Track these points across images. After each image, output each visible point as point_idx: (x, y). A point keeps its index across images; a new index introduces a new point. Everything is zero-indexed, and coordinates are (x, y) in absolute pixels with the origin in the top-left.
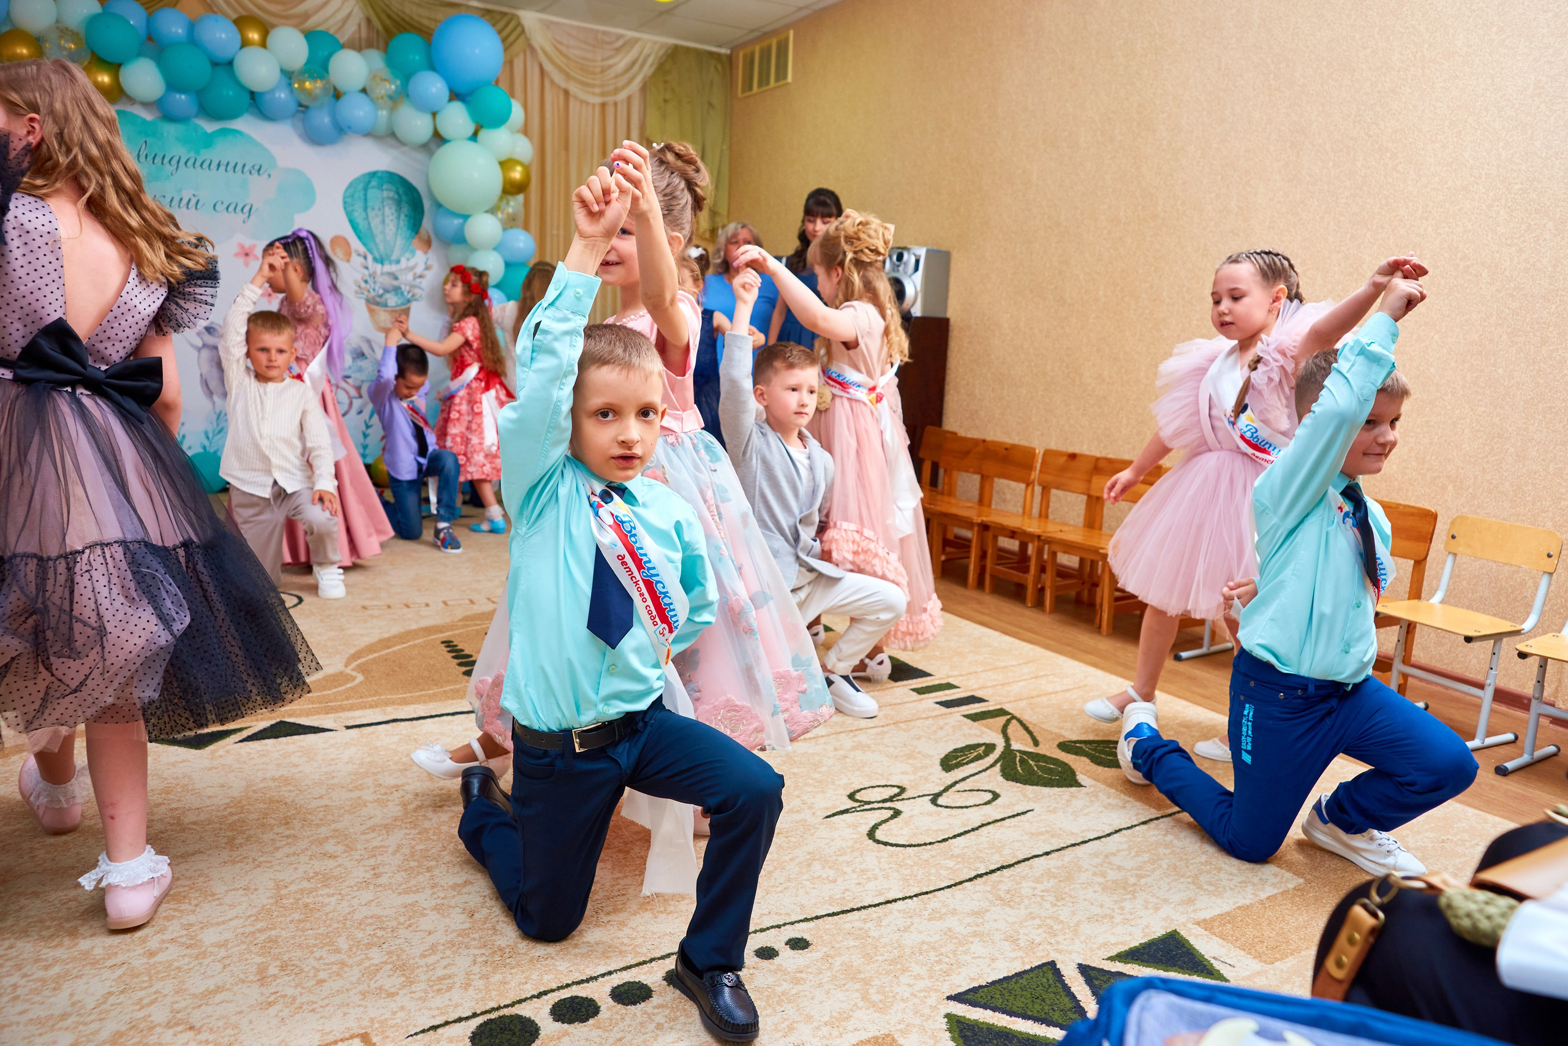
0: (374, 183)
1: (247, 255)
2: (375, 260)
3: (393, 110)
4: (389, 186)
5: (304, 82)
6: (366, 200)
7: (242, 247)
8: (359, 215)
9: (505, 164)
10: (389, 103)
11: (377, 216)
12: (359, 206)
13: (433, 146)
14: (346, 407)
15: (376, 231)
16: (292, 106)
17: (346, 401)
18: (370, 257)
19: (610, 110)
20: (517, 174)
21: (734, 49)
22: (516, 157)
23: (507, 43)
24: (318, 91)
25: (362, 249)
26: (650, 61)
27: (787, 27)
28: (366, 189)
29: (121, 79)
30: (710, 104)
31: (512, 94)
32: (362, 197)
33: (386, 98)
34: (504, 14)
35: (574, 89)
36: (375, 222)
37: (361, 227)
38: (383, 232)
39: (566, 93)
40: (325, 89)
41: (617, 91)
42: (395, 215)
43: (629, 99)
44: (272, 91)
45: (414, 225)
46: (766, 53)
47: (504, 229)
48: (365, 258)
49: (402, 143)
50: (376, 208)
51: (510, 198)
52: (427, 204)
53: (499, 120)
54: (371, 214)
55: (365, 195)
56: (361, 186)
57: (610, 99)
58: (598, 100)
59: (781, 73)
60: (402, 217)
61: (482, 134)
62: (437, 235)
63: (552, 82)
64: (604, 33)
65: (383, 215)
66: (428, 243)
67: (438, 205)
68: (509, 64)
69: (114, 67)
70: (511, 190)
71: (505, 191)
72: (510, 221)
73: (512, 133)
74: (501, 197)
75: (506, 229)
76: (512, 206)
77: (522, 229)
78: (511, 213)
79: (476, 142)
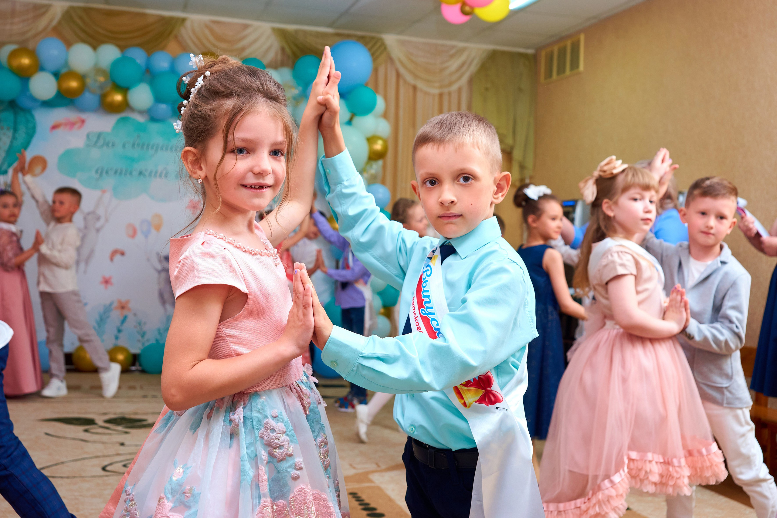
1: (194, 207)
3: (296, 106)
7: (192, 202)
9: (371, 140)
10: (295, 102)
19: (446, 98)
20: (378, 146)
21: (538, 50)
22: (378, 134)
23: (375, 57)
26: (475, 62)
27: (579, 32)
29: (128, 97)
30: (520, 90)
31: (376, 91)
34: (372, 38)
35: (420, 85)
39: (415, 88)
41: (450, 84)
43: (460, 90)
46: (562, 52)
51: (373, 162)
53: (367, 110)
57: (446, 90)
58: (436, 91)
59: (575, 64)
63: (405, 81)
64: (443, 45)
68: (376, 70)
69: (125, 90)
70: (374, 157)
71: (370, 159)
72: (373, 179)
73: (376, 118)
74: (367, 162)
75: (370, 185)
76: (374, 169)
77: (381, 183)
78: (374, 173)
79: (351, 125)
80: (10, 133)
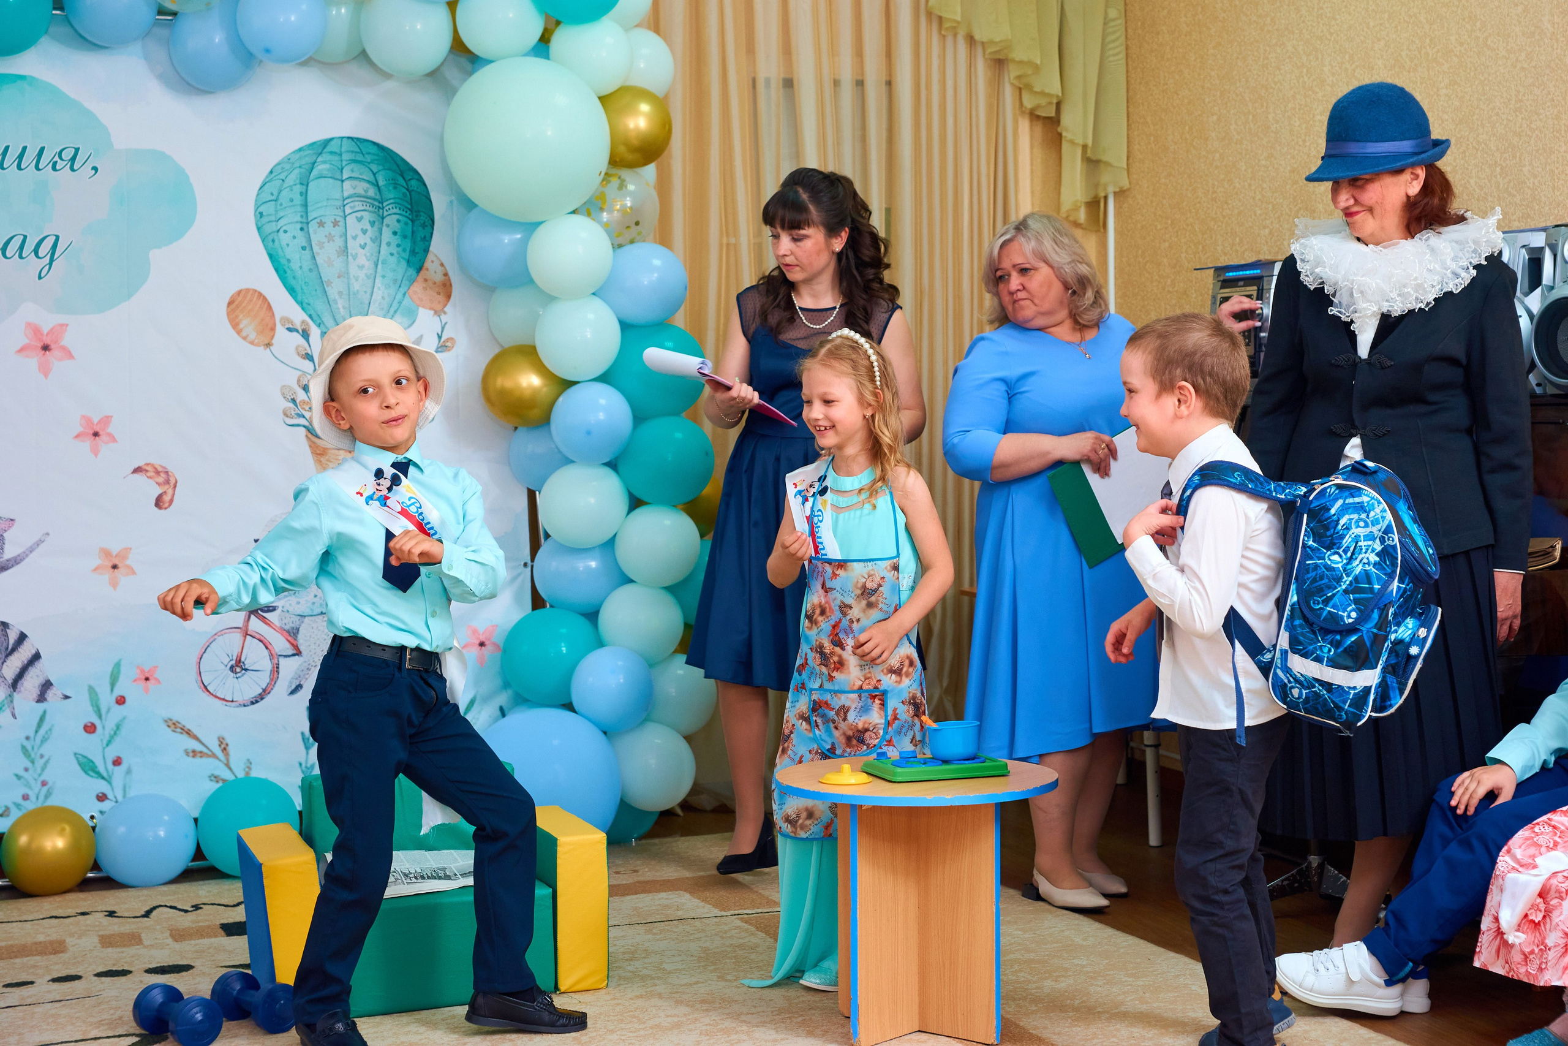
0: (320, 168)
1: (46, 348)
3: (361, 2)
4: (358, 171)
6: (305, 205)
7: (36, 330)
8: (290, 243)
9: (614, 101)
11: (330, 238)
12: (291, 217)
13: (451, 74)
14: (264, 680)
15: (327, 273)
16: (147, 14)
17: (267, 665)
20: (640, 121)
22: (636, 81)
25: (298, 316)
28: (305, 183)
32: (298, 199)
36: (327, 253)
37: (295, 265)
38: (343, 275)
42: (371, 232)
45: (413, 252)
47: (617, 246)
48: (305, 334)
49: (387, 76)
50: (328, 221)
51: (625, 174)
52: (440, 202)
53: (597, 4)
54: (317, 235)
55: (304, 194)
56: (294, 177)
60: (387, 234)
61: (561, 39)
62: (464, 269)
65: (345, 235)
66: (445, 289)
67: (469, 205)
70: (630, 157)
71: (616, 162)
72: (628, 227)
73: (627, 30)
74: (606, 174)
75: (620, 246)
76: (631, 194)
77: (656, 242)
78: (631, 208)
79: (547, 57)
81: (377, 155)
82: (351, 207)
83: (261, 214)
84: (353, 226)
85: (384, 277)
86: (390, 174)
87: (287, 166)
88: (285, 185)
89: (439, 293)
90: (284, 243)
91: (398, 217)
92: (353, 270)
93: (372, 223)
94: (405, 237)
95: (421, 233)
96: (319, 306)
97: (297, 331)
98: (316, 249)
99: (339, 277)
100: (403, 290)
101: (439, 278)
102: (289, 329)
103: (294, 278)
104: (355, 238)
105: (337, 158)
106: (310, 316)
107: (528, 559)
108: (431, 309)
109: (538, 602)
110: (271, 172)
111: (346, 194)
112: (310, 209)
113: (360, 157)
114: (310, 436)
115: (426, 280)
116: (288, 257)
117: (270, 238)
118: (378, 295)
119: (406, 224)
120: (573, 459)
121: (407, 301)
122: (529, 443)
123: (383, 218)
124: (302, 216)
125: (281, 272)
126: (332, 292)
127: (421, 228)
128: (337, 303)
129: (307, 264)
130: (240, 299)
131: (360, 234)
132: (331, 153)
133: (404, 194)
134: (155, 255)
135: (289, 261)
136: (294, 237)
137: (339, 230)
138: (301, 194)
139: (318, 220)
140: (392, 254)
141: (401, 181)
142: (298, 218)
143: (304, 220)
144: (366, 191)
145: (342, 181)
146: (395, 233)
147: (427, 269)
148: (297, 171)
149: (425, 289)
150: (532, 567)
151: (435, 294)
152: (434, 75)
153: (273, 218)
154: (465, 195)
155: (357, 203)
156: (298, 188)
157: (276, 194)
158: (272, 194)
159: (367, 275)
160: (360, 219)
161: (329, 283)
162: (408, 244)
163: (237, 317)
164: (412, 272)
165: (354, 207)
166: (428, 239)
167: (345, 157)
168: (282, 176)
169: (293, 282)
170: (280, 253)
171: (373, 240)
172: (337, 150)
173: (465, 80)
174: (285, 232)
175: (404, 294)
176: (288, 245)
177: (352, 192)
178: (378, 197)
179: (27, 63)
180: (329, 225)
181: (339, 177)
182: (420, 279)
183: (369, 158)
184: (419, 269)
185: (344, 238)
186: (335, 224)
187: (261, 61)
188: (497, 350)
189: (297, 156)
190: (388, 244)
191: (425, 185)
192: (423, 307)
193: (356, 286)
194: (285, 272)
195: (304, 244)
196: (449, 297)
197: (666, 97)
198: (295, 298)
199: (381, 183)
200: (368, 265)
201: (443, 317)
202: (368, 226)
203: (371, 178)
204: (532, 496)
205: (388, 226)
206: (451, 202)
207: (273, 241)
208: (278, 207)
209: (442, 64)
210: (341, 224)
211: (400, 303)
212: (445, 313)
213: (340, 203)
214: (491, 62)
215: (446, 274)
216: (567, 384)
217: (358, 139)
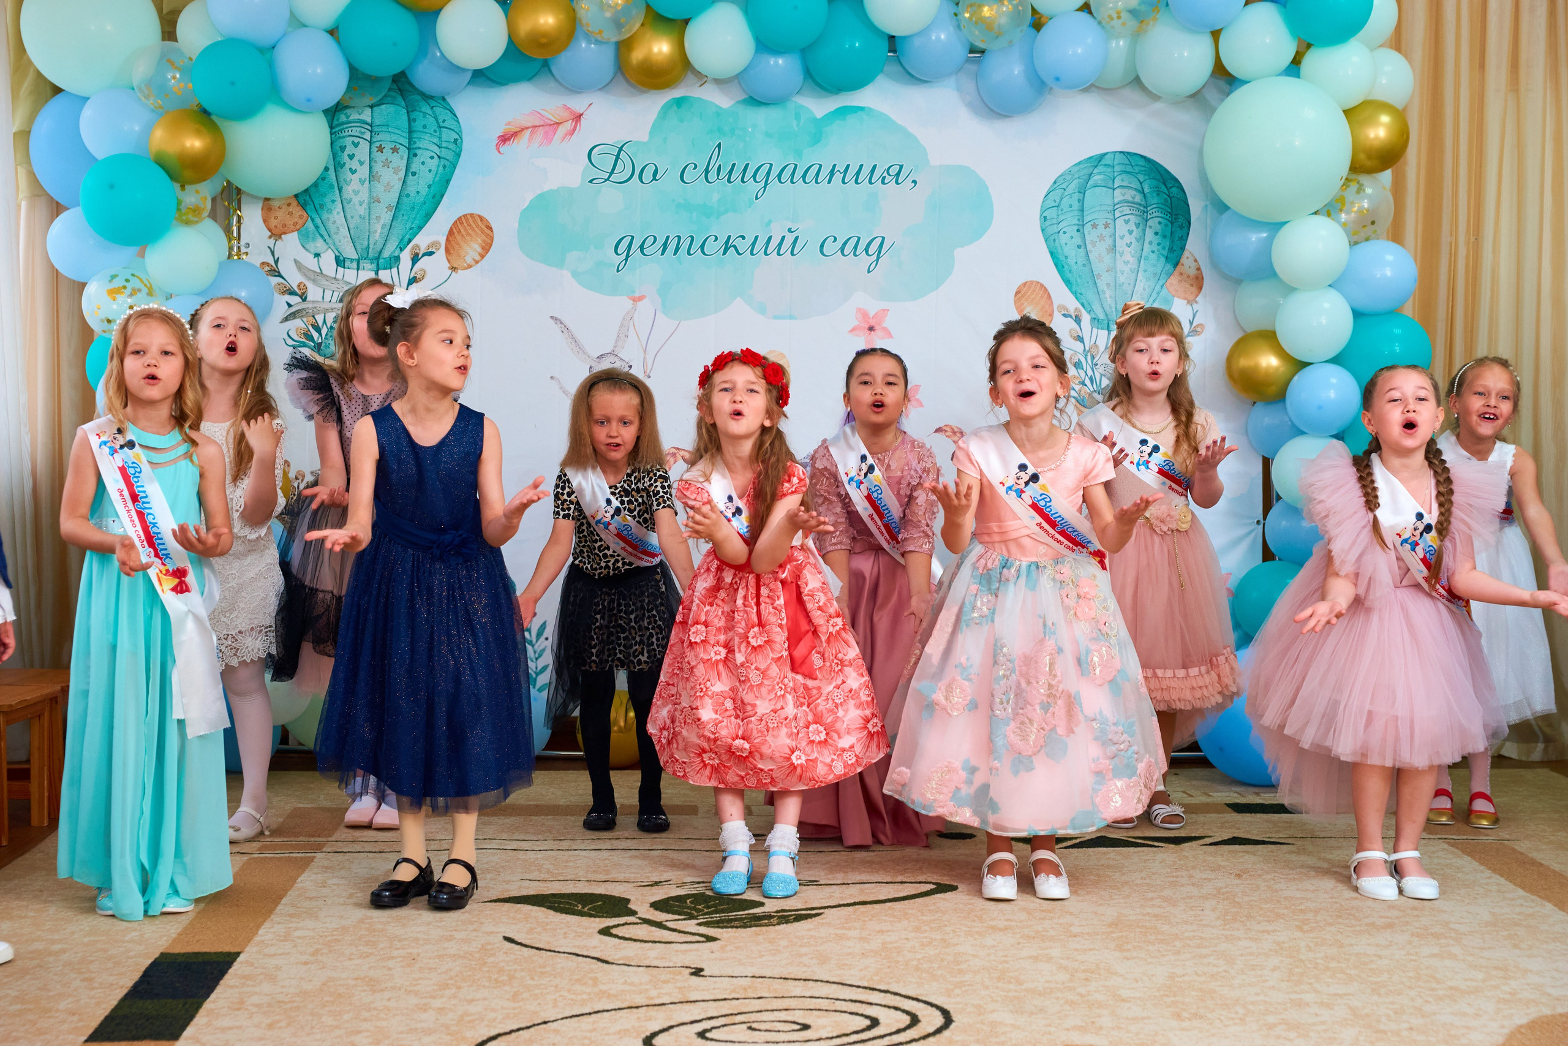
0: (1097, 178)
1: (871, 329)
2: (1095, 320)
3: (1137, 35)
4: (1127, 180)
5: (980, 6)
6: (1082, 210)
7: (864, 315)
8: (1068, 243)
9: (1357, 114)
10: (1132, 23)
11: (1102, 238)
12: (1070, 221)
13: (1211, 95)
15: (1098, 268)
16: (960, 52)
18: (1086, 318)
20: (1380, 131)
22: (1380, 95)
24: (1003, 20)
25: (1072, 304)
28: (1082, 191)
29: (686, 45)
32: (1076, 206)
33: (1124, 15)
36: (1098, 251)
37: (1071, 261)
38: (1111, 269)
40: (1016, 15)
42: (1136, 233)
44: (924, 32)
45: (1171, 250)
47: (1353, 244)
48: (1078, 320)
49: (1155, 97)
50: (1101, 223)
51: (1364, 179)
52: (1196, 206)
53: (1347, 27)
54: (1091, 235)
55: (1082, 201)
56: (1073, 186)
60: (1149, 235)
61: (1311, 60)
62: (1215, 264)
65: (1114, 235)
66: (1198, 282)
67: (1221, 207)
69: (677, 26)
70: (1369, 163)
71: (1356, 168)
72: (1364, 226)
73: (1372, 50)
74: (1346, 179)
75: (1356, 243)
76: (1369, 197)
77: (1388, 240)
78: (1368, 210)
79: (1299, 77)
80: (399, 161)
81: (1144, 167)
82: (1120, 212)
83: (1045, 218)
84: (1121, 227)
85: (1145, 271)
86: (1155, 182)
87: (1068, 177)
88: (1066, 193)
89: (1192, 285)
90: (1063, 242)
91: (1160, 219)
92: (1120, 265)
93: (1137, 225)
94: (1165, 237)
95: (1179, 233)
96: (1090, 295)
97: (1071, 317)
98: (1089, 247)
99: (1107, 271)
100: (1161, 282)
101: (1192, 272)
102: (1064, 315)
103: (1070, 272)
104: (1122, 238)
105: (1110, 170)
106: (1082, 304)
107: (1261, 518)
108: (1185, 299)
109: (1268, 555)
110: (1055, 182)
111: (1116, 201)
112: (1086, 213)
113: (1129, 168)
114: (1078, 405)
115: (1181, 274)
116: (1066, 254)
117: (1052, 238)
118: (1140, 286)
119: (1166, 225)
120: (1305, 430)
121: (1164, 292)
122: (1265, 417)
123: (1147, 221)
124: (1079, 220)
125: (1060, 267)
126: (1101, 284)
127: (1178, 229)
128: (1105, 293)
129: (1081, 260)
130: (1025, 289)
131: (1127, 234)
132: (1106, 165)
133: (1165, 199)
134: (959, 252)
135: (1066, 257)
136: (1072, 237)
137: (1110, 230)
138: (1079, 201)
139: (1092, 223)
140: (1153, 252)
141: (1164, 188)
142: (1075, 221)
143: (1081, 223)
144: (1133, 198)
145: (1114, 190)
146: (1156, 234)
147: (1183, 265)
148: (1076, 181)
149: (1180, 281)
150: (1264, 524)
151: (1188, 286)
152: (1196, 96)
153: (1055, 221)
154: (1220, 200)
155: (1125, 208)
156: (1077, 196)
157: (1058, 201)
158: (1055, 201)
159: (1131, 270)
160: (1127, 222)
161: (1099, 276)
162: (1167, 243)
163: (1022, 304)
164: (1169, 267)
165: (1123, 211)
166: (1184, 239)
167: (1117, 168)
168: (1064, 186)
169: (1069, 276)
170: (1060, 251)
171: (1137, 240)
172: (1111, 164)
173: (1223, 100)
174: (1065, 233)
175: (1162, 286)
176: (1066, 244)
177: (1121, 198)
178: (1143, 203)
179: (866, 97)
180: (1101, 227)
181: (1111, 186)
182: (1176, 273)
183: (1137, 169)
184: (1176, 265)
185: (1113, 238)
186: (1106, 226)
187: (1051, 88)
188: (1240, 335)
189: (1077, 168)
190: (1150, 243)
191: (1184, 192)
192: (1178, 297)
193: (1122, 279)
194: (1063, 267)
195: (1080, 243)
196: (1200, 288)
197: (1404, 109)
198: (1070, 289)
199: (1146, 190)
200: (1133, 261)
201: (1195, 306)
202: (1134, 228)
203: (1138, 186)
204: (1267, 464)
205: (1150, 227)
206: (1206, 206)
207: (1054, 240)
208: (1060, 212)
209: (1203, 87)
210: (1111, 226)
211: (1158, 293)
212: (1196, 302)
213: (1111, 208)
214: (1246, 82)
215: (1199, 269)
216: (1302, 365)
217: (1128, 153)
